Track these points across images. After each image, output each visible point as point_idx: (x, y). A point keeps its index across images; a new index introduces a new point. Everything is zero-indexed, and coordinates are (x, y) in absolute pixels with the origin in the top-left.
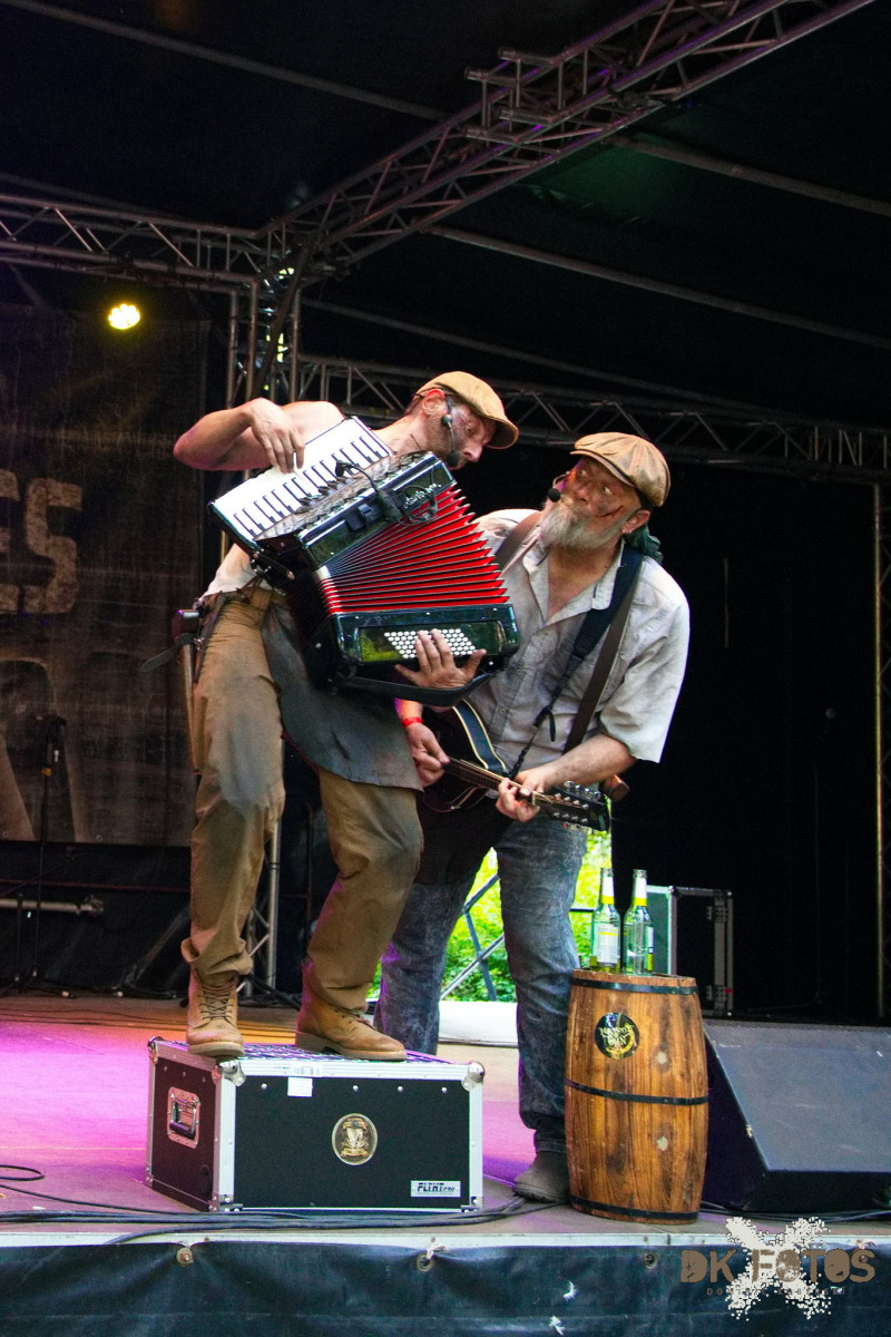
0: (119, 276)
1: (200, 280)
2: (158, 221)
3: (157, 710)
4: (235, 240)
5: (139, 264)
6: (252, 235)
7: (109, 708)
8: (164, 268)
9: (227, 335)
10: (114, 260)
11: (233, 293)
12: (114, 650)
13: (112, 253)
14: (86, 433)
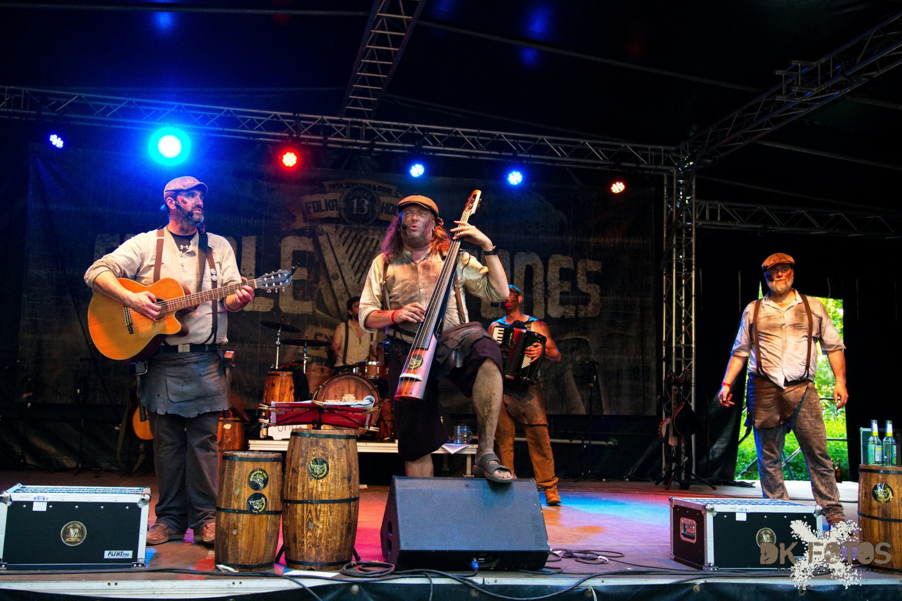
0: (615, 170)
1: (650, 170)
2: (631, 145)
3: (638, 357)
4: (665, 151)
5: (623, 164)
6: (673, 148)
7: (617, 357)
8: (634, 165)
9: (663, 193)
10: (612, 163)
11: (665, 175)
12: (618, 332)
13: (611, 160)
14: (602, 239)
